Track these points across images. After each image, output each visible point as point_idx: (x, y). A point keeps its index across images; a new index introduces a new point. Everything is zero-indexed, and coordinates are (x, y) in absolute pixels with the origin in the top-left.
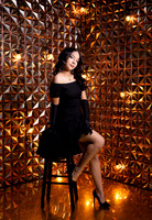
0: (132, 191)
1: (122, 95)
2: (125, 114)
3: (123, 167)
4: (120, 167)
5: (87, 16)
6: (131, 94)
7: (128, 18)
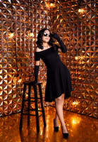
0: (82, 118)
1: (76, 58)
2: (78, 70)
3: (77, 103)
4: (75, 103)
5: (54, 9)
6: (82, 58)
7: (80, 11)
